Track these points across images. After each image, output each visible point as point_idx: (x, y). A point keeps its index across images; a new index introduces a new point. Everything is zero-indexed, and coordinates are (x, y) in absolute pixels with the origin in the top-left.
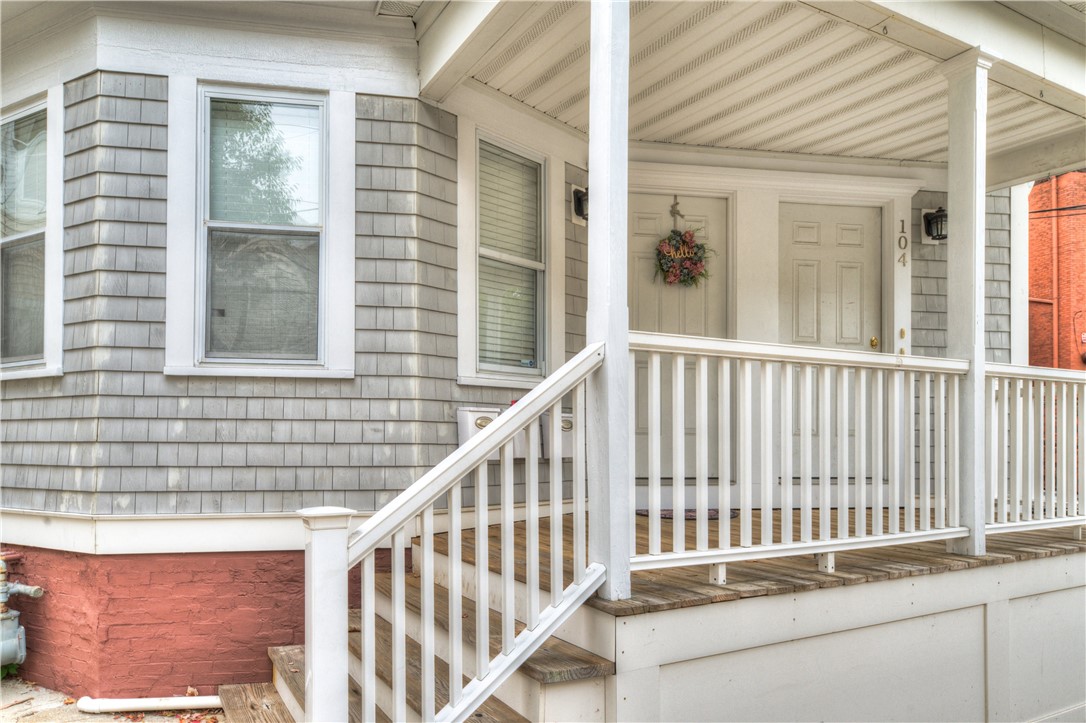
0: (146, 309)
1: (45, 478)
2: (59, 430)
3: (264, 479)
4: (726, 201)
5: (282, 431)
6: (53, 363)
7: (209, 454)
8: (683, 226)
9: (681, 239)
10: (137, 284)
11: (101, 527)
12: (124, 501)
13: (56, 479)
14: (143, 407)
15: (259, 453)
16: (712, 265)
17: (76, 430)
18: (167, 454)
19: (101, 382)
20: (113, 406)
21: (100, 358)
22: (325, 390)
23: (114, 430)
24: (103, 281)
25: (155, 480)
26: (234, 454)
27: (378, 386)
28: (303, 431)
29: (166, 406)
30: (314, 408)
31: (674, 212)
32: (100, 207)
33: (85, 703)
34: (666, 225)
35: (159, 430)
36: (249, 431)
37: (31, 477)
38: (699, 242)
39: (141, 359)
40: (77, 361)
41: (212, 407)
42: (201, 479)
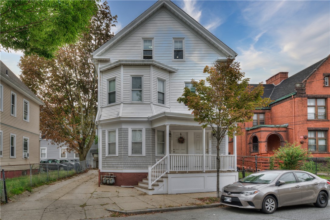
0: (127, 150)
1: (116, 166)
2: (118, 161)
3: (137, 166)
4: (187, 133)
5: (139, 161)
6: (117, 155)
7: (132, 163)
8: (182, 136)
9: (181, 138)
10: (126, 148)
11: (123, 170)
12: (125, 168)
13: (118, 166)
14: (126, 159)
15: (137, 163)
16: (185, 141)
17: (120, 161)
18: (128, 163)
19: (123, 157)
20: (124, 159)
21: (123, 155)
22: (143, 157)
23: (124, 161)
24: (123, 148)
25: (128, 166)
26: (134, 163)
27: (148, 157)
28: (141, 161)
29: (128, 159)
30: (142, 159)
31: (181, 134)
32: (122, 141)
33: (121, 186)
34: (180, 136)
35: (128, 161)
36: (136, 161)
37: (114, 166)
38: (184, 138)
39: (126, 155)
40: (120, 155)
41: (132, 159)
42: (131, 166)
